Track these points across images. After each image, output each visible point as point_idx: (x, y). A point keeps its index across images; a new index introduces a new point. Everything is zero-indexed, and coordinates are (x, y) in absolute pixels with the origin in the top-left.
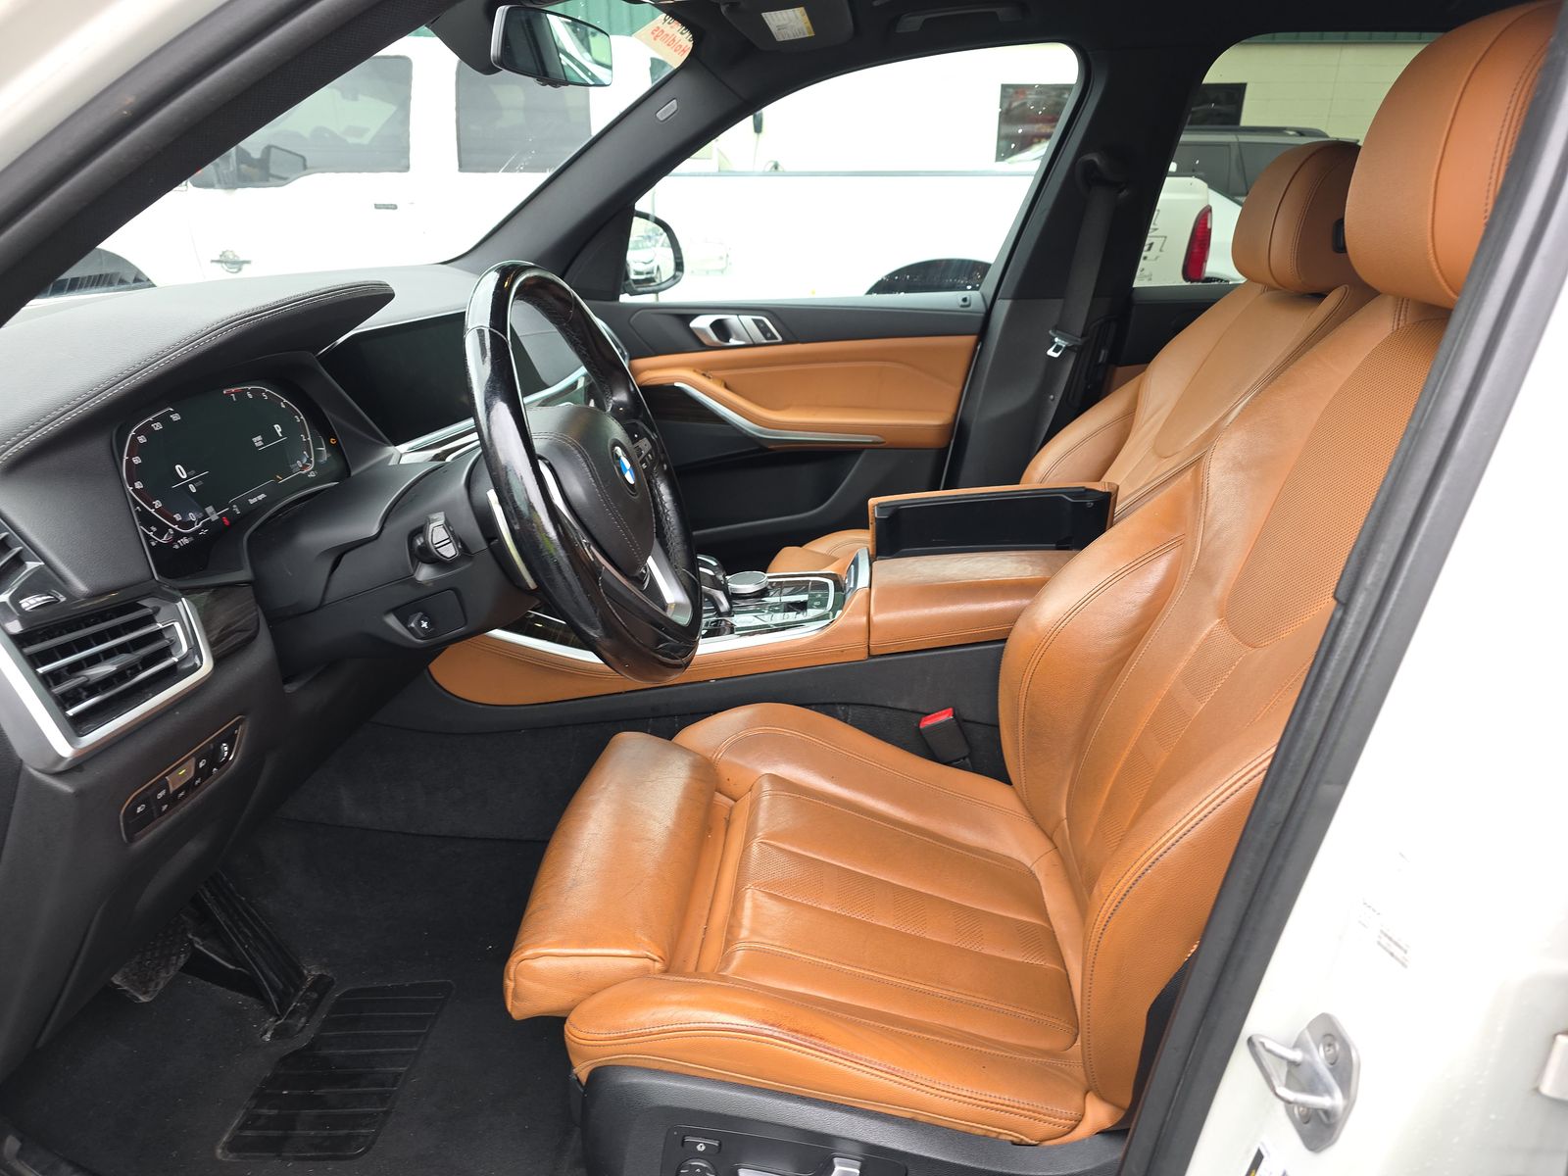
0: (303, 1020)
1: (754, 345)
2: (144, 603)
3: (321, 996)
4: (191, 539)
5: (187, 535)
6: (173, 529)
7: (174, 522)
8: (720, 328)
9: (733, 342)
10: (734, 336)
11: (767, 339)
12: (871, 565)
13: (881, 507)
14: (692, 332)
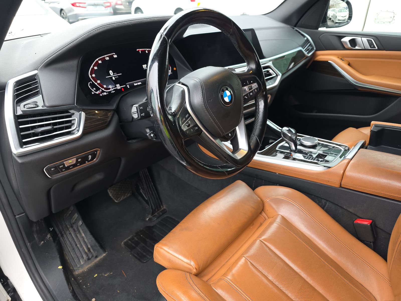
0: (156, 219)
1: (365, 50)
2: (70, 111)
3: (162, 214)
4: (107, 93)
5: (106, 92)
6: (102, 90)
7: (103, 87)
8: (353, 42)
9: (357, 48)
10: (358, 46)
11: (371, 47)
12: (359, 149)
13: (376, 126)
14: (342, 43)
